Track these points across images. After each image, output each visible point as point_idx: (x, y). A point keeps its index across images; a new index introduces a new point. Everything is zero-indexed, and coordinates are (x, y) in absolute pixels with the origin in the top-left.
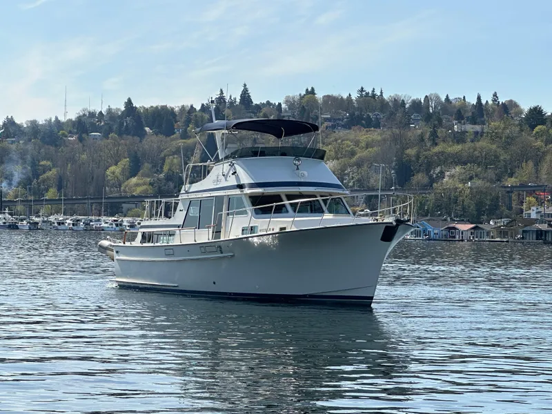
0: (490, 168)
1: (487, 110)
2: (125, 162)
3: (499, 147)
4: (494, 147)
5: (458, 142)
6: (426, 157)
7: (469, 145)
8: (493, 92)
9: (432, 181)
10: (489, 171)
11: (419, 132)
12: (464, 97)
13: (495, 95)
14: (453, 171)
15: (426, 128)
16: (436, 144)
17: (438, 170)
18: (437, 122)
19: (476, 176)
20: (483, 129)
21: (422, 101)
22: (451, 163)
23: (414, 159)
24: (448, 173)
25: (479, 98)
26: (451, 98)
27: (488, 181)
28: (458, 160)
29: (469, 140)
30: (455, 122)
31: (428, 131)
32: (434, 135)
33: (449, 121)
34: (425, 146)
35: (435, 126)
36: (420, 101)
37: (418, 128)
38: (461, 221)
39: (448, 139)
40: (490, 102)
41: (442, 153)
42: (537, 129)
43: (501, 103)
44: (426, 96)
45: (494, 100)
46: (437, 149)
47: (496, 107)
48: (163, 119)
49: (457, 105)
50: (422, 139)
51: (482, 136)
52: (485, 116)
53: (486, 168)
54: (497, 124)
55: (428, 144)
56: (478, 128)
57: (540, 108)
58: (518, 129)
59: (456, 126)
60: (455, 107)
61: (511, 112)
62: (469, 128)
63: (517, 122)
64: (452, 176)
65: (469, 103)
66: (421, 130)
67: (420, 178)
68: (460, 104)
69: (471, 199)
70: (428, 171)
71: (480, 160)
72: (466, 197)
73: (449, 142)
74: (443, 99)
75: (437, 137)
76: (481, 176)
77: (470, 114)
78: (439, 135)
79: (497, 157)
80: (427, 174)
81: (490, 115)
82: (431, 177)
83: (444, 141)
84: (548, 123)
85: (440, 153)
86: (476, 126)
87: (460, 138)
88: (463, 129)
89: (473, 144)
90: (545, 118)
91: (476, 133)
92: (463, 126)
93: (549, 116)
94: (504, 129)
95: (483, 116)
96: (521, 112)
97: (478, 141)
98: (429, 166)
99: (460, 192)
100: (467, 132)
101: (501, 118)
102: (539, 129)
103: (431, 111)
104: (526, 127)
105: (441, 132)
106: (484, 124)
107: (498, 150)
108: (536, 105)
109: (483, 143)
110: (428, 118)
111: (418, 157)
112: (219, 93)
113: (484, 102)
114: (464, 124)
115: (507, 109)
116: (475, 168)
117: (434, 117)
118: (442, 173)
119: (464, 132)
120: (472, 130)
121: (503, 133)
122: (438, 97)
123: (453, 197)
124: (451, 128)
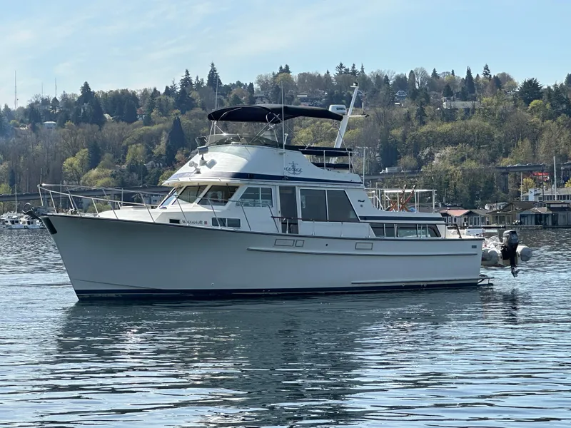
0: (483, 148)
1: (478, 85)
2: (83, 153)
3: (492, 125)
4: (487, 124)
5: (448, 121)
6: (414, 138)
7: (460, 123)
8: (484, 65)
9: (421, 163)
10: (482, 151)
11: (405, 110)
12: (453, 71)
13: (486, 68)
14: (443, 152)
15: (412, 107)
16: (424, 123)
17: (427, 151)
18: (423, 99)
19: (469, 156)
20: (474, 106)
21: (408, 77)
22: (441, 143)
23: (400, 140)
24: (437, 155)
25: (469, 72)
26: (438, 72)
27: (481, 162)
28: (447, 140)
29: (460, 118)
30: (443, 98)
31: (414, 108)
32: (421, 114)
33: (437, 98)
34: (412, 125)
35: (422, 104)
36: (405, 77)
37: (404, 107)
38: (454, 207)
39: (437, 117)
40: (481, 76)
41: (431, 133)
42: (533, 104)
43: (492, 76)
44: (412, 72)
45: (486, 74)
46: (425, 129)
47: (488, 81)
48: (124, 104)
49: (445, 80)
50: (408, 118)
51: (473, 113)
52: (476, 91)
53: (479, 148)
54: (489, 99)
55: (416, 124)
56: (469, 104)
57: (535, 81)
58: (512, 104)
59: (444, 103)
60: (443, 82)
61: (506, 85)
62: (460, 104)
63: (511, 97)
64: (442, 158)
65: (459, 77)
66: (408, 109)
67: (407, 160)
68: (448, 78)
69: (463, 182)
70: (416, 152)
71: (471, 139)
72: (459, 179)
73: (438, 121)
74: (430, 74)
75: (425, 115)
76: (474, 156)
77: (460, 89)
78: (427, 112)
79: (490, 136)
80: (415, 156)
81: (482, 90)
82: (419, 160)
83: (432, 119)
84: (545, 96)
85: (428, 133)
86: (467, 102)
87: (449, 116)
88: (452, 105)
89: (464, 123)
90: (540, 91)
91: (467, 110)
92: (453, 103)
93: (545, 89)
94: (497, 105)
95: (474, 92)
96: (515, 86)
97: (470, 118)
98: (417, 148)
99: (452, 175)
100: (457, 109)
101: (494, 93)
102: (536, 104)
103: (417, 87)
104: (521, 102)
105: (429, 110)
106: (476, 100)
107: (492, 128)
108: (531, 78)
109: (475, 121)
110: (414, 95)
111: (404, 138)
112: (184, 74)
113: (474, 76)
114: (454, 101)
115: (500, 83)
116: (467, 148)
117: (421, 94)
118: (431, 154)
119: (454, 110)
120: (462, 107)
121: (496, 109)
122: (424, 72)
123: (443, 180)
124: (440, 105)
